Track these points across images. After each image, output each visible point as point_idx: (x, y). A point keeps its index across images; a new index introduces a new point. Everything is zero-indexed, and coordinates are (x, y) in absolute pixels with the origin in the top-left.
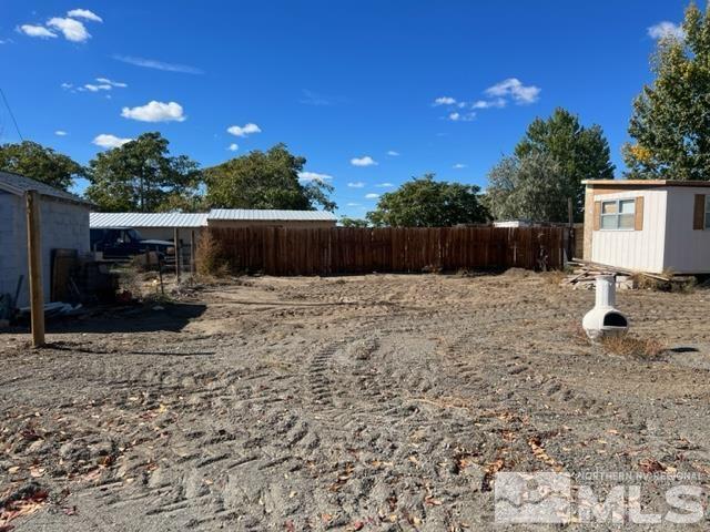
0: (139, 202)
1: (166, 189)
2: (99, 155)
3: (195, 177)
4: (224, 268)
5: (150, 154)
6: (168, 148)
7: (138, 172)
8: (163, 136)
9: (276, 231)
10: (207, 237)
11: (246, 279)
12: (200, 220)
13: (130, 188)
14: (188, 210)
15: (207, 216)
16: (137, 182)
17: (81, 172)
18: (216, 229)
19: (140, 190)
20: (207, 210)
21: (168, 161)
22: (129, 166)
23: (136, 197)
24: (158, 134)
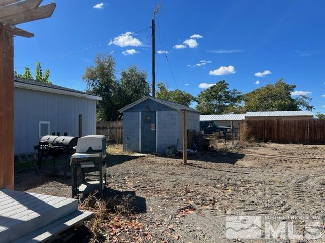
0: (216, 110)
1: (227, 104)
2: (201, 92)
3: (239, 98)
4: (253, 139)
5: (221, 90)
6: (228, 86)
7: (216, 98)
8: (226, 82)
9: (278, 122)
10: (245, 125)
11: (263, 144)
12: (242, 117)
13: (212, 104)
14: (236, 113)
15: (245, 115)
16: (215, 102)
17: (194, 99)
18: (249, 121)
19: (216, 105)
20: (245, 113)
21: (228, 92)
22: (212, 95)
23: (215, 108)
24: (224, 81)
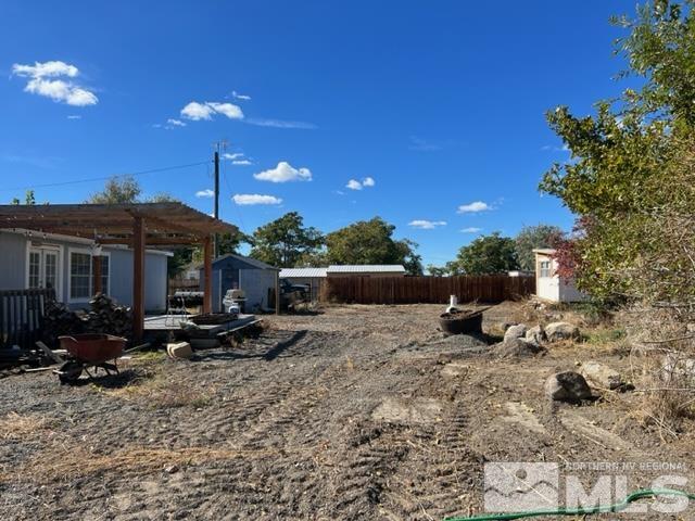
0: (283, 259)
1: (300, 250)
2: (259, 229)
3: (319, 242)
4: (334, 300)
5: (291, 227)
6: (303, 222)
7: (283, 239)
8: (299, 215)
9: (362, 279)
10: (326, 282)
11: (345, 305)
12: (322, 272)
13: (277, 250)
14: (316, 265)
15: (326, 270)
16: (281, 245)
17: (245, 239)
18: (331, 278)
19: (284, 250)
20: (327, 265)
21: (302, 230)
22: (277, 235)
23: (281, 256)
24: (296, 213)
